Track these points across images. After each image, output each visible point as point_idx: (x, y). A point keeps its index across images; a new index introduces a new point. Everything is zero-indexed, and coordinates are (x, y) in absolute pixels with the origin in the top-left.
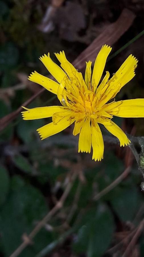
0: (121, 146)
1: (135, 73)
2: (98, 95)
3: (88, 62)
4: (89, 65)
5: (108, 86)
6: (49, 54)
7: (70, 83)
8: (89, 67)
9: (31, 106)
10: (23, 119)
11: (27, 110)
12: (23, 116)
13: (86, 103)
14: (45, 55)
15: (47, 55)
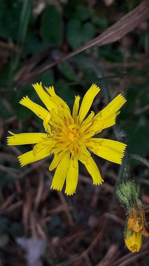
0: (94, 184)
1: (115, 122)
2: (83, 129)
3: (77, 96)
4: (78, 98)
5: (91, 124)
6: (41, 83)
7: (57, 114)
8: (77, 101)
9: (17, 131)
10: (8, 144)
11: (13, 136)
12: (8, 142)
13: (69, 135)
14: (37, 83)
15: (39, 84)
